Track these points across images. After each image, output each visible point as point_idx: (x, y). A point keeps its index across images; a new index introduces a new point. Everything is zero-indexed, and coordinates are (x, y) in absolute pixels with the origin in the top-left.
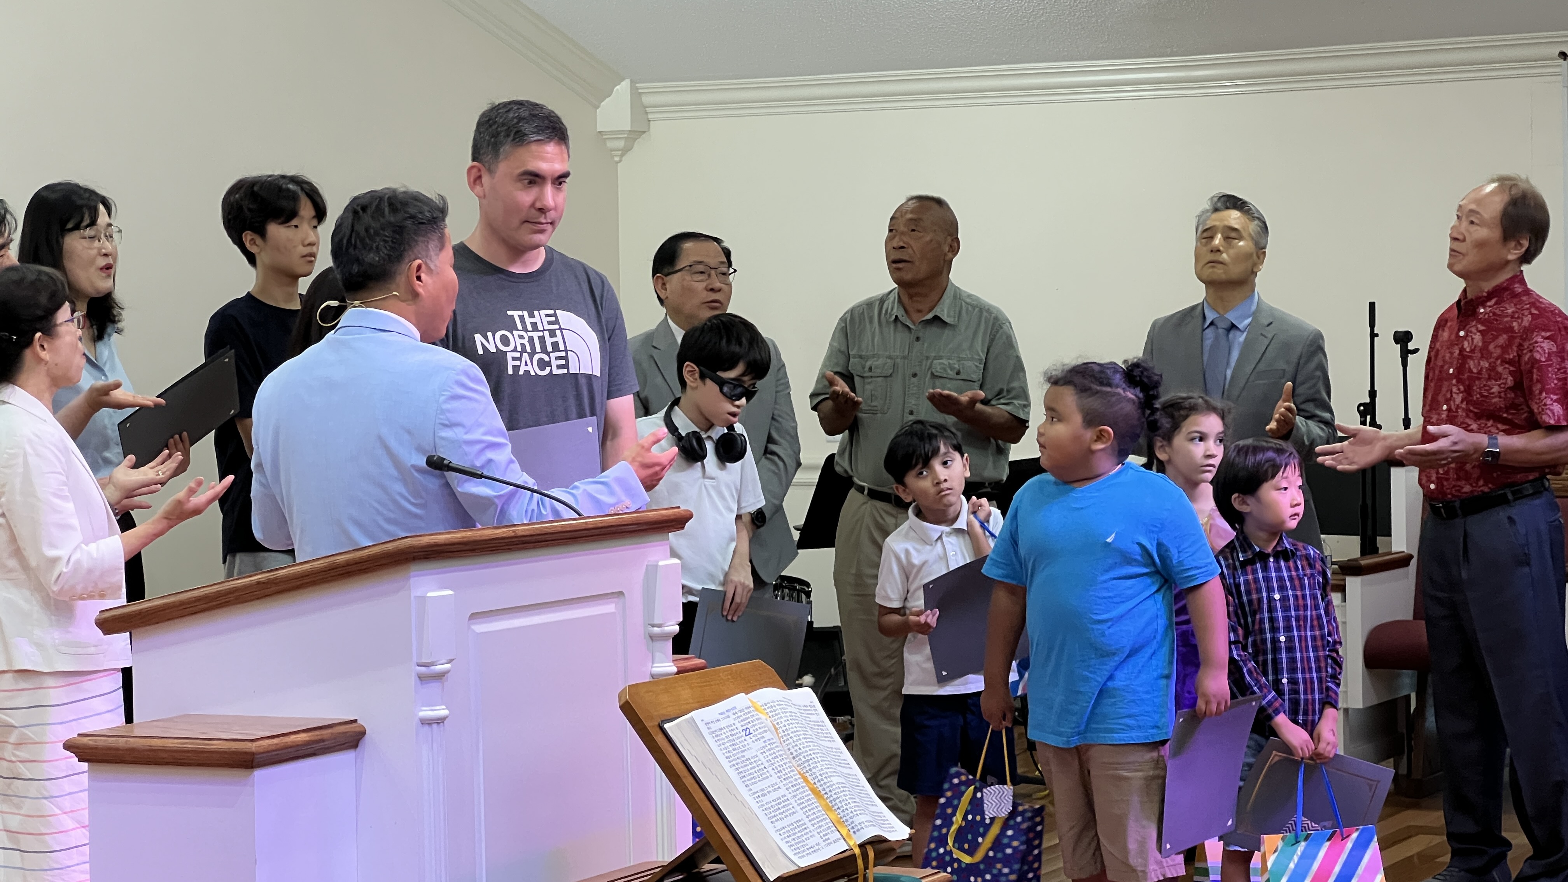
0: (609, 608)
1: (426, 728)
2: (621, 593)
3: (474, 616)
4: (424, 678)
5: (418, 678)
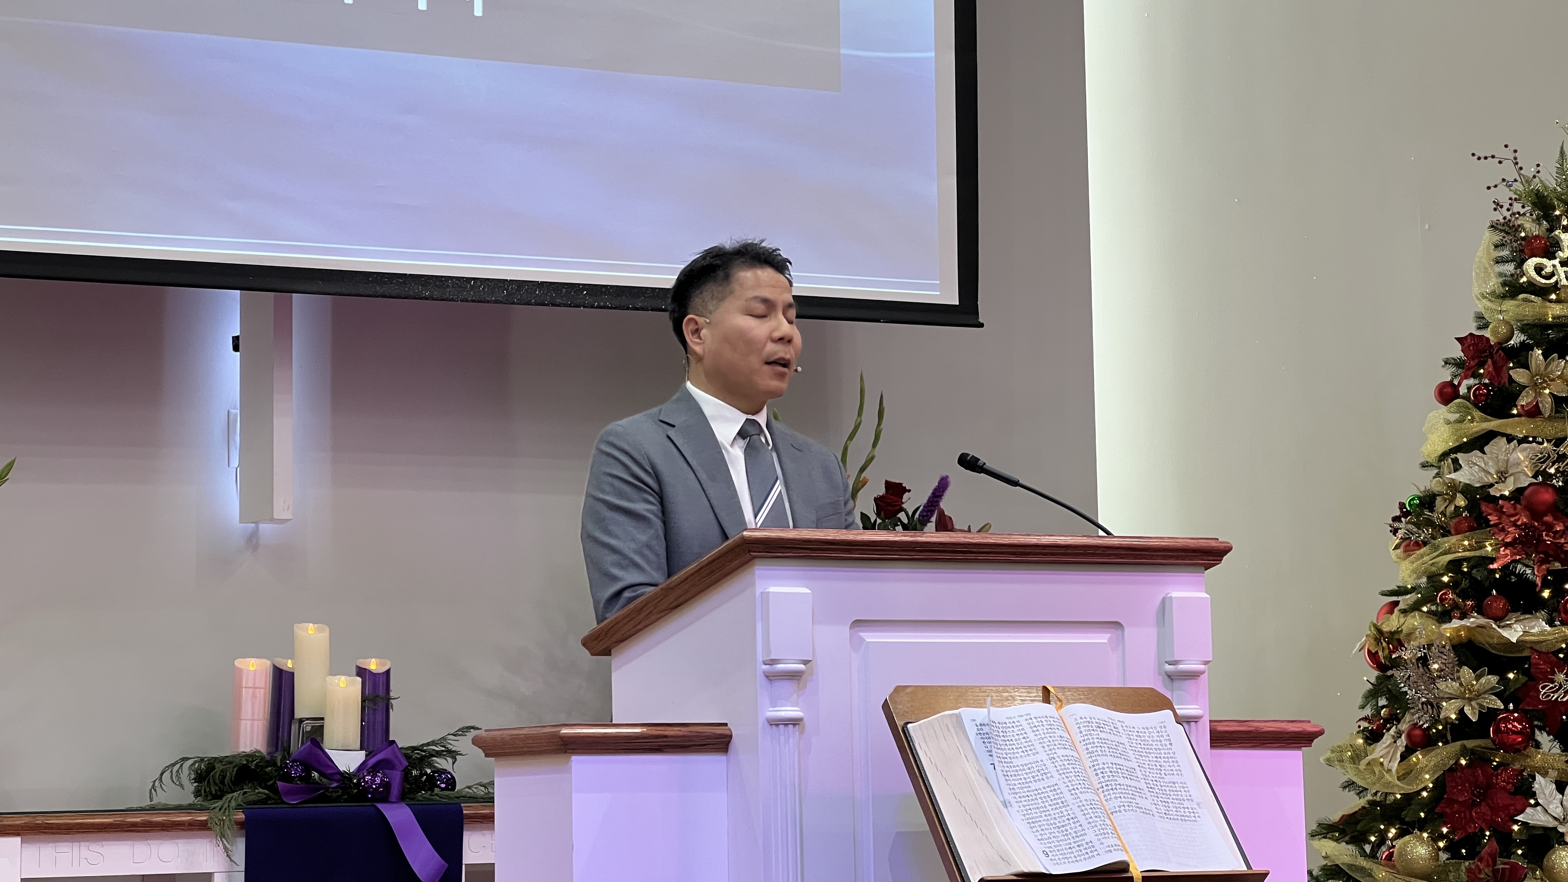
0: (1101, 638)
1: (774, 727)
2: (1116, 624)
3: (858, 624)
4: (771, 677)
5: (765, 677)
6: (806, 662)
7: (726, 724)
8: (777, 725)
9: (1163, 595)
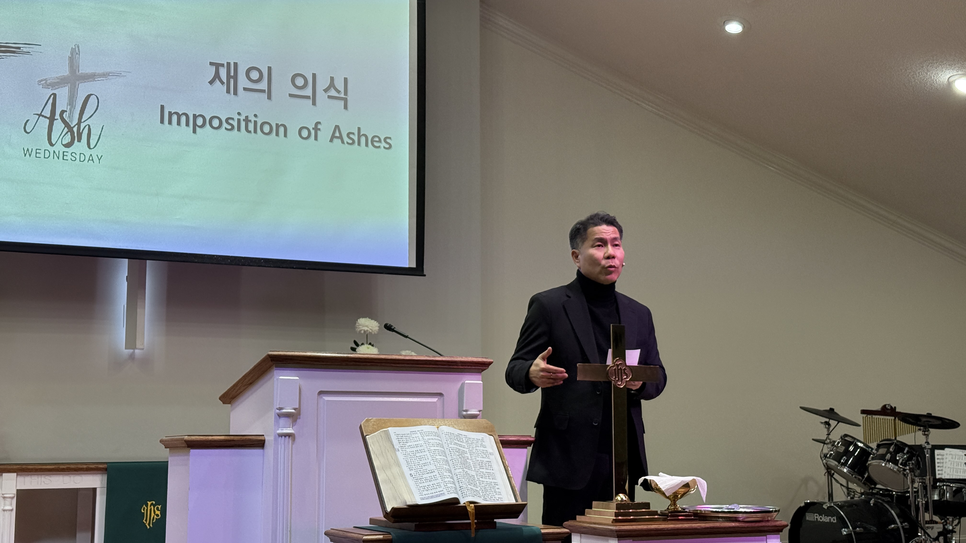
0: (432, 400)
2: (440, 395)
3: (321, 393)
4: (280, 416)
5: (277, 415)
6: (295, 409)
7: (263, 435)
8: (281, 436)
9: (462, 382)
